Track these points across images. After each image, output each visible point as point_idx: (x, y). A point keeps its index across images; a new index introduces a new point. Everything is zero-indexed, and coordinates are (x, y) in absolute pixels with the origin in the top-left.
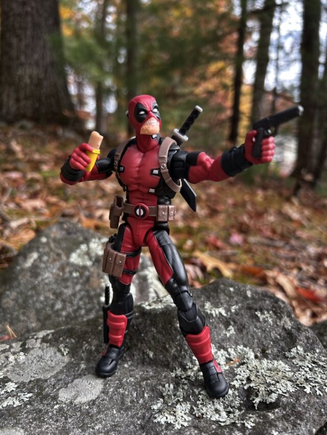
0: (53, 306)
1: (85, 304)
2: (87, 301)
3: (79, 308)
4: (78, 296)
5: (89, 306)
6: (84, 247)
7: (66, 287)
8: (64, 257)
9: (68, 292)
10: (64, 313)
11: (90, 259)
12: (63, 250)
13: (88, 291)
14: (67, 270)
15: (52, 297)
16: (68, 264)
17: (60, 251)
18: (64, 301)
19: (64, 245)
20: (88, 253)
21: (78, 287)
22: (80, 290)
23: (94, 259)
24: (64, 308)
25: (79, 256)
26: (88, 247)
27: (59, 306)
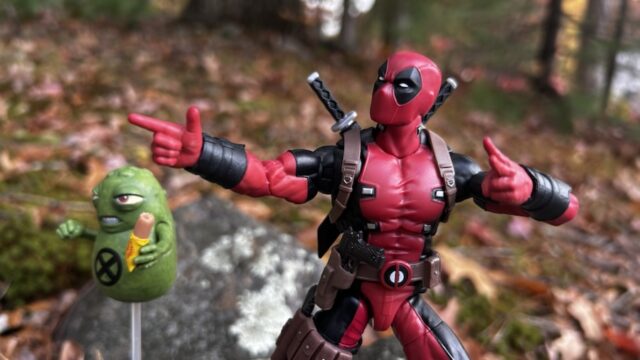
0: (164, 329)
1: (209, 332)
2: (213, 328)
3: (200, 338)
4: (202, 318)
5: (213, 337)
6: (225, 241)
7: (188, 302)
8: (194, 254)
9: (189, 310)
10: (178, 342)
11: (232, 260)
12: (196, 243)
13: (215, 313)
14: (196, 274)
15: (166, 314)
16: (199, 266)
17: (192, 245)
18: (181, 324)
19: (199, 234)
20: (230, 252)
21: (204, 305)
22: (208, 310)
23: (237, 262)
24: (178, 335)
25: (218, 255)
26: (233, 243)
27: (172, 329)
